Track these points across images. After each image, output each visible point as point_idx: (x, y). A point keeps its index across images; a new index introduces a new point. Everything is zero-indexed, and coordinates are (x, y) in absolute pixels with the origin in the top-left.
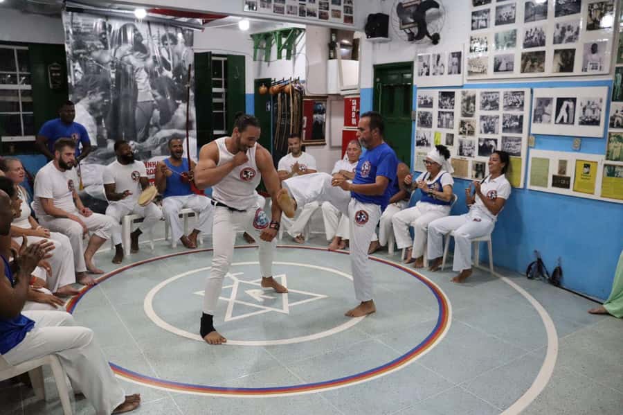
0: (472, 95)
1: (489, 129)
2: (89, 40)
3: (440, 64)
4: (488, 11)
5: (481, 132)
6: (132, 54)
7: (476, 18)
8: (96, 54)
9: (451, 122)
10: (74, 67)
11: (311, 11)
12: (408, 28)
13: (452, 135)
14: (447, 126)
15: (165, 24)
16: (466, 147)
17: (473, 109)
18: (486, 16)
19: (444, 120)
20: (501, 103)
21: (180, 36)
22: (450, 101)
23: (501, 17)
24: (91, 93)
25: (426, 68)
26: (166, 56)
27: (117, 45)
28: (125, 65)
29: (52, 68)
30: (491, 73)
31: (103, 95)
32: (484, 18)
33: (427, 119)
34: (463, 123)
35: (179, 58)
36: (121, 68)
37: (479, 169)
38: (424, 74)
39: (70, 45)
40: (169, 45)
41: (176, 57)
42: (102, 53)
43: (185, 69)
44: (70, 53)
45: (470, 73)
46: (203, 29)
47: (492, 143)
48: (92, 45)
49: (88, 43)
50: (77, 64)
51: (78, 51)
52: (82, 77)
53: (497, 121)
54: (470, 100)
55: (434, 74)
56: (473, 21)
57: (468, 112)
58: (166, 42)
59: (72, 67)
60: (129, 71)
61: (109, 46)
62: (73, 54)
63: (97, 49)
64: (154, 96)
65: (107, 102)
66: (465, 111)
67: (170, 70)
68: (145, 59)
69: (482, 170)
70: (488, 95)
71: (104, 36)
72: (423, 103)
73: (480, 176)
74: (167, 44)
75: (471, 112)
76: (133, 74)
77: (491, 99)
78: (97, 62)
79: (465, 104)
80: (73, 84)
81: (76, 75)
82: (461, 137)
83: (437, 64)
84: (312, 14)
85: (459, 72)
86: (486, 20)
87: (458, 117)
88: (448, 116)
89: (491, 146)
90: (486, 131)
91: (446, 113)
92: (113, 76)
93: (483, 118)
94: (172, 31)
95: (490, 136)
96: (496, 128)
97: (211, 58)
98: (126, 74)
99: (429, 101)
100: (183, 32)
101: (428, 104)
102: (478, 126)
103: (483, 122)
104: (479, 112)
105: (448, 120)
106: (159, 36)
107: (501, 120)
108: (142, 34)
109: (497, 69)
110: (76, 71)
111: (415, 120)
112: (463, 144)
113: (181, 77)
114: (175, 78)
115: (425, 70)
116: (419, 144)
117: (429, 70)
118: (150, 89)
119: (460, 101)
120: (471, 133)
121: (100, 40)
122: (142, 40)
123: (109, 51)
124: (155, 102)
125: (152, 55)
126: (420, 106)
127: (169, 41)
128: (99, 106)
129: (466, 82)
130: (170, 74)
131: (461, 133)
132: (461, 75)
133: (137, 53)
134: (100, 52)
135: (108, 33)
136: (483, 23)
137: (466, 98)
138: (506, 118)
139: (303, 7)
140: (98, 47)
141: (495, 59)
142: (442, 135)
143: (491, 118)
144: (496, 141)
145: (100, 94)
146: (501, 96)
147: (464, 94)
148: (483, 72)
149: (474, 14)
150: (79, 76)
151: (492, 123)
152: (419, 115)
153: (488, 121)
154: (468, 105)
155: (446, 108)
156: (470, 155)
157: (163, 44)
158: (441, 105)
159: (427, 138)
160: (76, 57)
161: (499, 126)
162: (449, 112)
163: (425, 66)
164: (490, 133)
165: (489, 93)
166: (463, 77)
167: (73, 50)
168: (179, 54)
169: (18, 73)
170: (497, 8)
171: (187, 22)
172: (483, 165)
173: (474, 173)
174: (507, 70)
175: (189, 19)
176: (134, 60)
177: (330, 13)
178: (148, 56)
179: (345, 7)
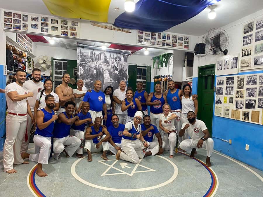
0: (242, 78)
1: (251, 95)
2: (86, 58)
3: (227, 64)
4: (251, 35)
5: (247, 97)
6: (103, 64)
7: (245, 40)
8: (89, 64)
9: (232, 92)
10: (80, 69)
11: (168, 43)
12: (213, 49)
13: (232, 98)
14: (230, 94)
15: (117, 53)
16: (239, 104)
17: (243, 85)
18: (250, 38)
19: (229, 91)
20: (258, 82)
21: (122, 58)
22: (232, 81)
23: (258, 37)
24: (86, 79)
25: (221, 66)
26: (116, 65)
27: (97, 61)
28: (100, 68)
29: (75, 69)
30: (252, 66)
31: (90, 80)
32: (249, 39)
33: (221, 90)
34: (238, 92)
35: (122, 66)
36: (98, 69)
37: (246, 115)
38: (220, 69)
39: (79, 60)
40: (118, 61)
41: (120, 66)
42: (91, 63)
43: (124, 70)
44: (79, 63)
45: (242, 67)
46: (131, 55)
47: (253, 102)
48: (88, 60)
49: (86, 60)
50: (82, 67)
51: (82, 62)
52: (83, 73)
53: (255, 90)
54: (241, 81)
55: (224, 69)
56: (244, 41)
57: (240, 87)
58: (116, 60)
59: (79, 69)
60: (101, 71)
61: (94, 61)
62: (80, 63)
63: (89, 62)
64: (111, 81)
65: (92, 82)
66: (239, 86)
67: (117, 71)
68: (108, 66)
69: (247, 116)
70: (250, 77)
71: (92, 57)
72: (219, 83)
73: (247, 119)
74: (117, 61)
75: (242, 86)
76: (103, 72)
77: (252, 79)
78: (89, 67)
79: (239, 83)
80: (79, 75)
81: (81, 72)
82: (236, 99)
83: (226, 64)
84: (169, 45)
85: (236, 67)
86: (250, 40)
87: (235, 89)
88: (231, 89)
89: (252, 104)
90: (250, 96)
91: (230, 87)
92: (95, 72)
93: (248, 89)
94: (119, 55)
95: (252, 98)
96: (255, 94)
97: (136, 67)
98: (100, 72)
99: (222, 82)
100: (124, 56)
101: (221, 84)
102: (245, 93)
103: (248, 91)
104: (246, 86)
105: (230, 91)
106: (114, 58)
107: (258, 90)
108: (107, 56)
109: (256, 64)
110: (81, 70)
111: (215, 92)
112: (238, 103)
113: (122, 74)
114: (119, 74)
115: (220, 67)
116: (217, 102)
117: (222, 67)
118: (109, 78)
119: (237, 81)
120: (242, 97)
121: (91, 59)
122: (107, 59)
123: (94, 63)
124: (111, 83)
125: (111, 64)
126: (218, 84)
127: (118, 59)
128: (89, 84)
129: (240, 72)
130: (117, 72)
131: (237, 97)
132: (237, 68)
133: (105, 64)
134: (90, 63)
135: (94, 56)
136: (249, 42)
137: (239, 79)
138: (261, 89)
139: (164, 42)
140: (90, 61)
141: (255, 58)
142: (228, 98)
143: (253, 89)
144: (255, 101)
145: (89, 79)
146: (258, 78)
147: (238, 77)
148: (248, 66)
149: (244, 38)
150: (82, 72)
151: (253, 91)
152: (217, 89)
153: (251, 90)
154: (240, 83)
155: (230, 85)
156: (241, 108)
157: (115, 61)
158: (227, 84)
159: (221, 100)
160: (81, 65)
161: (257, 93)
162: (231, 87)
163: (220, 65)
164: (252, 96)
165: (251, 76)
166: (238, 69)
167: (80, 62)
168: (121, 65)
169: (63, 70)
170: (256, 33)
171: (124, 52)
172: (248, 113)
173: (243, 117)
174: (261, 64)
175: (125, 50)
176: (104, 66)
177: (177, 44)
178: (109, 65)
179: (185, 41)
